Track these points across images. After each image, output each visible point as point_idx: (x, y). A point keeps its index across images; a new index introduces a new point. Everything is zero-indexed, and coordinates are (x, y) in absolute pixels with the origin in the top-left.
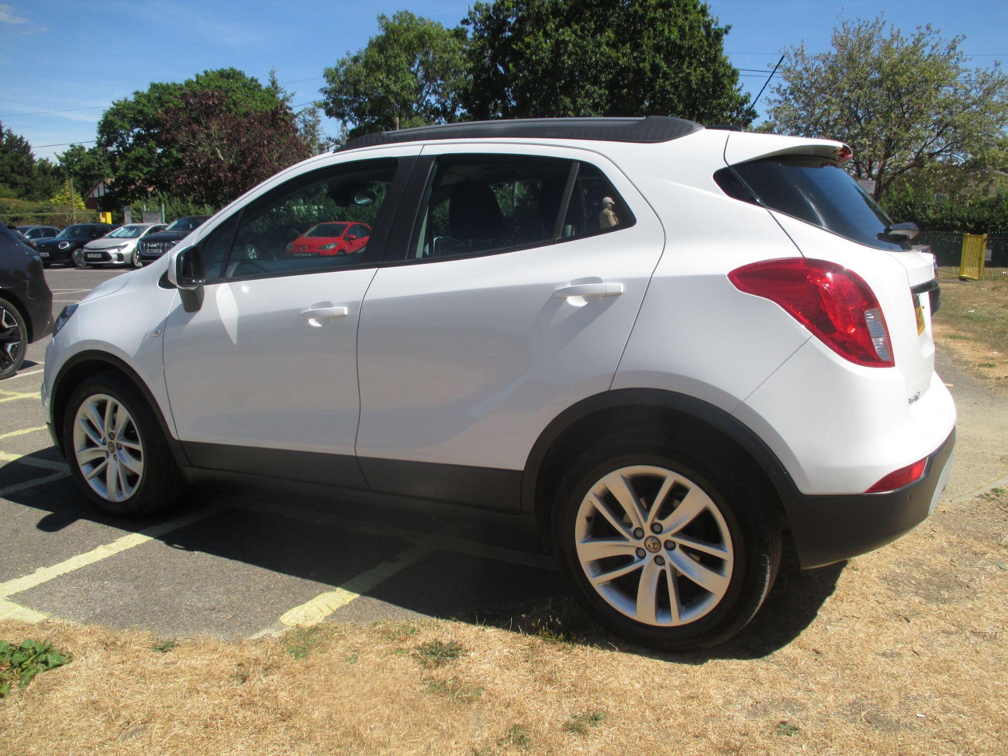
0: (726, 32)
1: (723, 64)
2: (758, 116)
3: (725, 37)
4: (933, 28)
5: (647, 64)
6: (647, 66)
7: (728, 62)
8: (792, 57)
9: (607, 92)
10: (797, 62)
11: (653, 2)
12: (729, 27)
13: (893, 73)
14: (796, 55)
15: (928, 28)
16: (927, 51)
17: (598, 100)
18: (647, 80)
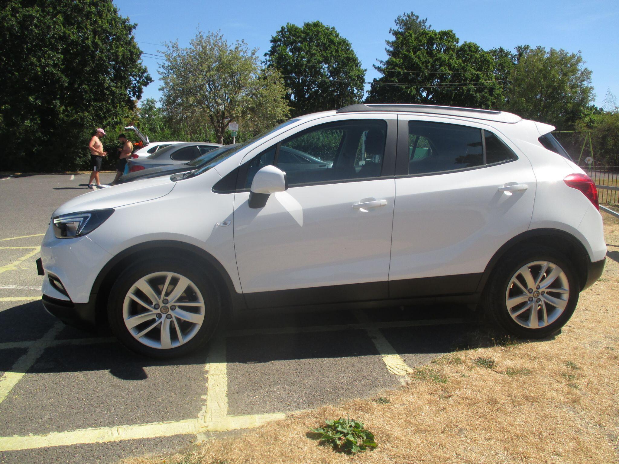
0: (135, 28)
1: (135, 47)
2: (153, 81)
3: (133, 30)
4: (245, 42)
5: (90, 42)
6: (89, 42)
7: (138, 46)
8: (171, 48)
9: (62, 56)
10: (174, 51)
11: (88, 1)
12: (136, 25)
13: (230, 63)
14: (173, 47)
15: (243, 41)
16: (241, 54)
17: (57, 62)
18: (90, 52)
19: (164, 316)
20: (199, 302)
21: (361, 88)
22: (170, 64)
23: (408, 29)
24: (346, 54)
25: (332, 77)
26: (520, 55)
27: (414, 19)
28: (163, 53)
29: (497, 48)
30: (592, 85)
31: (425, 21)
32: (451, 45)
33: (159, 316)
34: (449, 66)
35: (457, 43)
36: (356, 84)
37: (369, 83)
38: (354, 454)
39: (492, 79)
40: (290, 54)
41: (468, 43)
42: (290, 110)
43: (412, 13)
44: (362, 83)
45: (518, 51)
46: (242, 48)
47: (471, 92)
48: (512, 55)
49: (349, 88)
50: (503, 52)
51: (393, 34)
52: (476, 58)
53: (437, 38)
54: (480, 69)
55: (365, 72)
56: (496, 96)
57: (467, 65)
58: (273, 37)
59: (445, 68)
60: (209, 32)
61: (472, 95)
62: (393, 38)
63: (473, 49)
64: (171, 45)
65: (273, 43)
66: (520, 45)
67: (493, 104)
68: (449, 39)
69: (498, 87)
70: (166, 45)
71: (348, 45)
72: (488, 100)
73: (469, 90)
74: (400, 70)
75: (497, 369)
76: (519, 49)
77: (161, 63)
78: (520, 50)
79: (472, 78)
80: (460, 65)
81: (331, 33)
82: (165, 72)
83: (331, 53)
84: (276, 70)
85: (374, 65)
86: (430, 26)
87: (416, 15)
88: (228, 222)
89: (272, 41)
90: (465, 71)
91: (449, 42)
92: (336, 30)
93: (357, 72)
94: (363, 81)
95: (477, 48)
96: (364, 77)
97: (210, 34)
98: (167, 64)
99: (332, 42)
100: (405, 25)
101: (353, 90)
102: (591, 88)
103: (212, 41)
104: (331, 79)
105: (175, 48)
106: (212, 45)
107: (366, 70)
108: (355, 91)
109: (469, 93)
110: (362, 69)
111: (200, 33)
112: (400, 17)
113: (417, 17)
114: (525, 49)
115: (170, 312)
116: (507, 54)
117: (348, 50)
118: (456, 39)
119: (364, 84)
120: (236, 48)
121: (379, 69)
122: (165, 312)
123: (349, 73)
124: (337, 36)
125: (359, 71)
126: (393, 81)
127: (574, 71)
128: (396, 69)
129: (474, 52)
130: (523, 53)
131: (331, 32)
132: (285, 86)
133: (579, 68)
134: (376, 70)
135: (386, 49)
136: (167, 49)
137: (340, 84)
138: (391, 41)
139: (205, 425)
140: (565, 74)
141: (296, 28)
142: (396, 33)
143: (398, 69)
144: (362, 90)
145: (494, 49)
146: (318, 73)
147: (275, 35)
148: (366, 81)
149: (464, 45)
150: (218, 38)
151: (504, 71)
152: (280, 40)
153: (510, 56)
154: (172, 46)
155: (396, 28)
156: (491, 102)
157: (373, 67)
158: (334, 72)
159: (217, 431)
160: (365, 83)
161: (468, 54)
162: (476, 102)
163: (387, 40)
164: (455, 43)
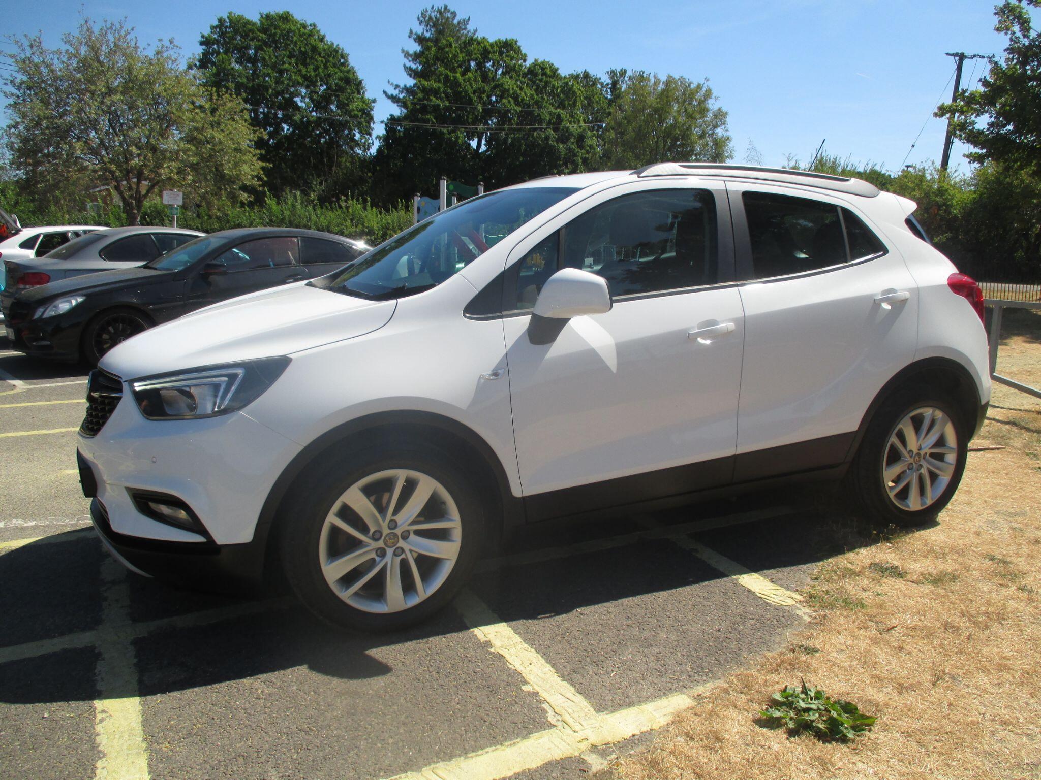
19: (390, 552)
20: (450, 520)
21: (367, 131)
22: (25, 78)
23: (440, 32)
24: (341, 71)
25: (316, 112)
26: (614, 84)
27: (448, 18)
28: (12, 56)
29: (580, 72)
30: (729, 133)
31: (466, 22)
32: (515, 65)
33: (382, 553)
34: (516, 98)
35: (525, 61)
36: (360, 123)
37: (382, 122)
38: (853, 741)
39: (579, 121)
40: (237, 67)
41: (539, 61)
42: (263, 168)
43: (446, 7)
44: (369, 123)
45: (612, 78)
46: (171, 53)
47: (550, 142)
48: (602, 84)
49: (346, 132)
50: (590, 77)
51: (415, 40)
52: (553, 86)
53: (494, 52)
54: (562, 105)
55: (373, 104)
56: (588, 148)
57: (543, 98)
58: (203, 36)
59: (509, 102)
60: (106, 21)
61: (551, 146)
62: (415, 48)
63: (548, 72)
64: (26, 43)
65: (204, 47)
66: (613, 69)
67: (585, 161)
68: (512, 53)
69: (589, 134)
70: (17, 42)
71: (342, 56)
72: (576, 155)
73: (547, 138)
74: (438, 102)
75: (909, 576)
76: (612, 74)
77: (6, 75)
78: (613, 76)
79: (550, 121)
80: (532, 97)
81: (311, 35)
82: (18, 93)
83: (316, 69)
84: (235, 96)
85: (385, 92)
86: (476, 31)
87: (452, 10)
88: (500, 371)
89: (202, 43)
90: (540, 107)
91: (512, 58)
92: (318, 29)
93: (361, 103)
94: (370, 119)
95: (555, 71)
96: (372, 112)
97: (109, 26)
98: (21, 77)
99: (314, 49)
100: (435, 26)
101: (354, 135)
102: (728, 139)
103: (111, 37)
104: (314, 114)
105: (35, 48)
106: (112, 45)
107: (374, 101)
108: (358, 136)
109: (548, 143)
110: (369, 99)
111: (86, 22)
112: (427, 11)
113: (454, 14)
114: (621, 76)
115: (401, 543)
116: (595, 81)
117: (343, 64)
118: (522, 55)
119: (372, 125)
120: (157, 53)
121: (394, 99)
122: (393, 543)
123: (348, 105)
124: (322, 39)
125: (364, 102)
126: (427, 121)
127: (703, 111)
128: (431, 100)
129: (550, 77)
130: (618, 81)
131: (311, 31)
132: (251, 124)
133: (710, 106)
134: (389, 101)
135: (404, 66)
136: (19, 51)
137: (332, 123)
138: (411, 52)
139: (579, 736)
140: (691, 117)
141: (248, 23)
142: (420, 39)
143: (434, 100)
144: (370, 135)
145: (575, 73)
146: (289, 104)
147: (207, 32)
148: (375, 119)
149: (535, 64)
150: (123, 33)
151: (594, 109)
152: (216, 42)
153: (599, 86)
154: (29, 44)
155: (419, 29)
156: (581, 158)
157: (384, 96)
158: (320, 104)
159: (608, 744)
160: (374, 123)
161: (541, 80)
162: (558, 158)
163: (405, 49)
164: (520, 62)
